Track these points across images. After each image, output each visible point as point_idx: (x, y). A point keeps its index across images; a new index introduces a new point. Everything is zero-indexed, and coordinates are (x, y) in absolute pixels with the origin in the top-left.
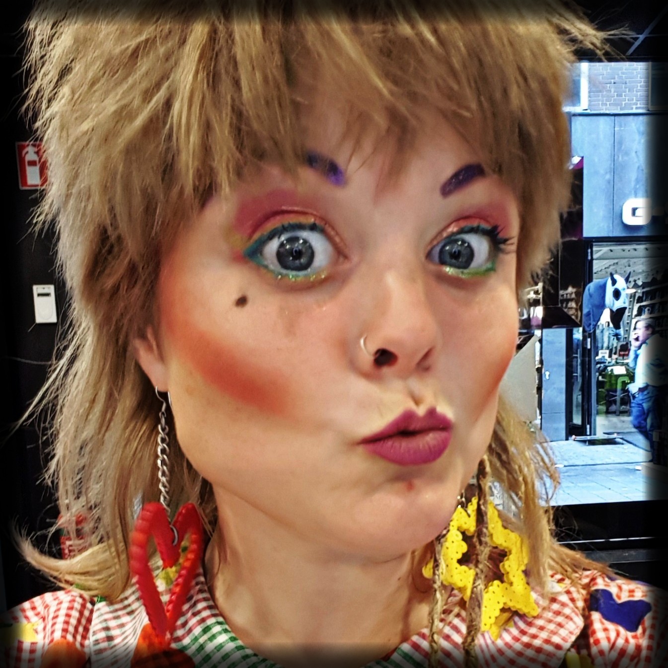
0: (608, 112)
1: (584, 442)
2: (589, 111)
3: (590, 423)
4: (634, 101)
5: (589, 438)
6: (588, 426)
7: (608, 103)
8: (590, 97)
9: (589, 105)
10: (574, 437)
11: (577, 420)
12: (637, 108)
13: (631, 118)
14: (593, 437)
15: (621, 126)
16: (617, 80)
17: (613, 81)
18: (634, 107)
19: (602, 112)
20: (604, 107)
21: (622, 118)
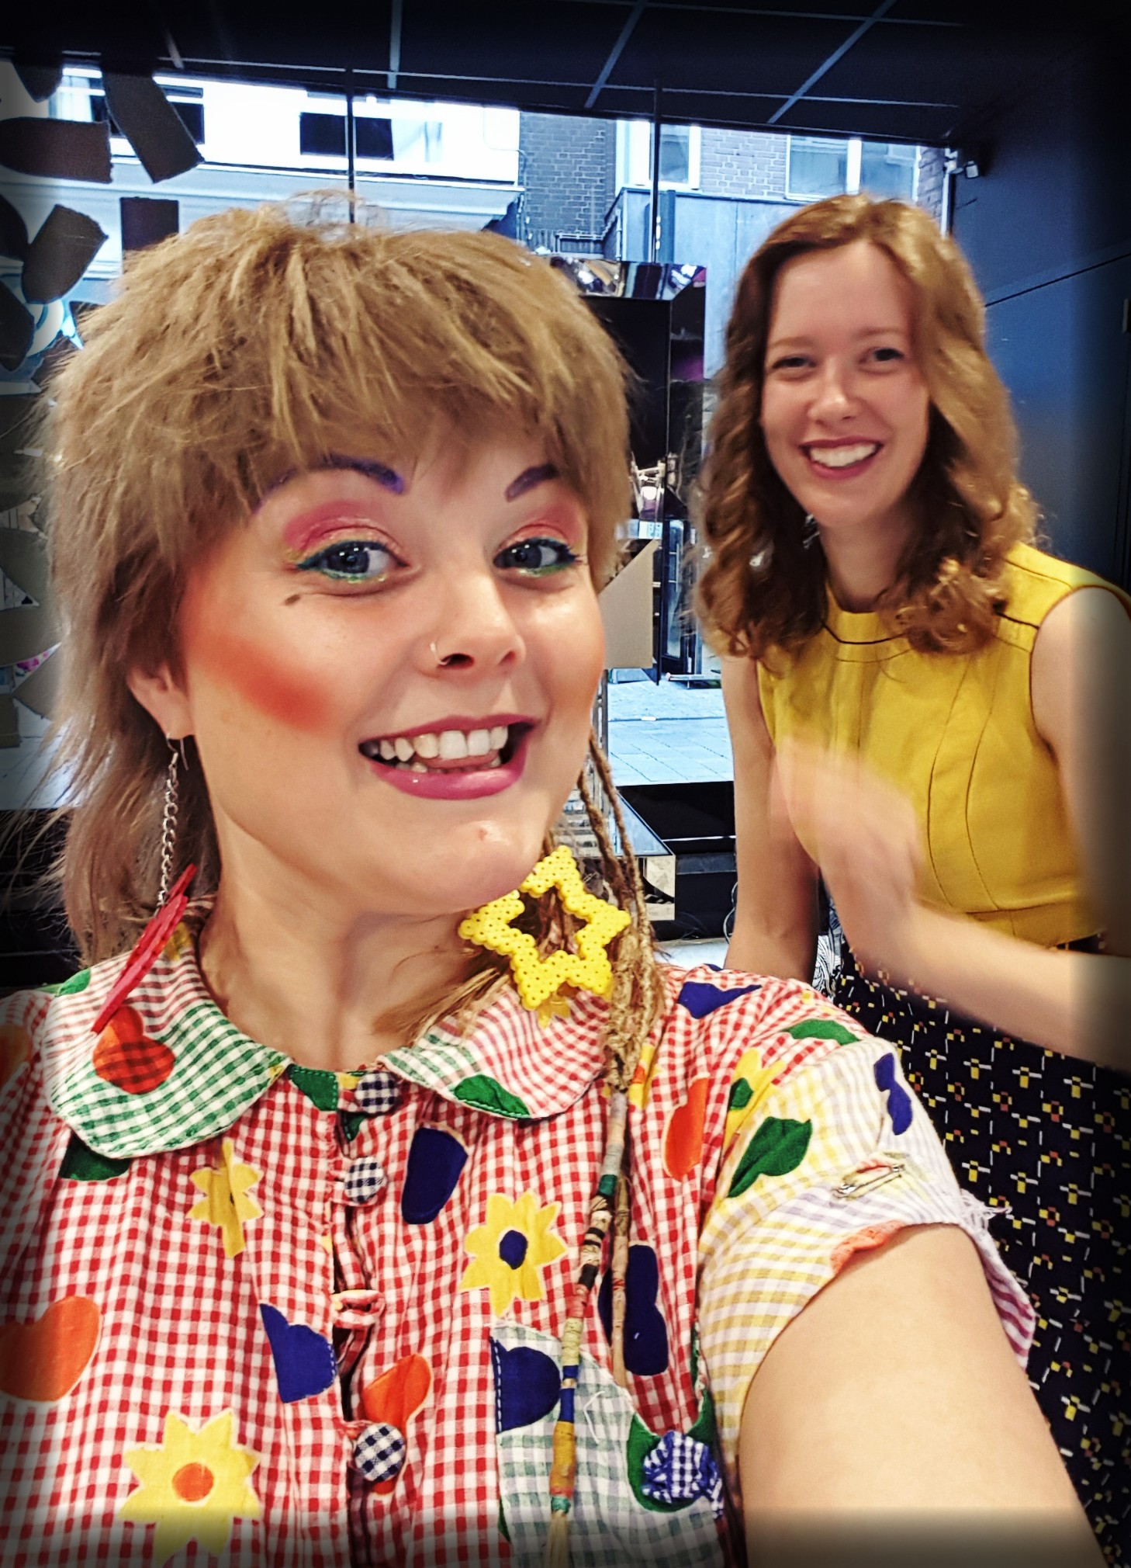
0: (727, 195)
1: (684, 683)
2: (700, 192)
3: (692, 655)
4: (765, 184)
5: (690, 677)
6: (690, 660)
7: (728, 182)
8: (702, 170)
9: (701, 183)
10: (668, 675)
11: (674, 650)
12: (769, 193)
13: (761, 206)
14: (696, 677)
15: (745, 218)
16: (741, 150)
17: (735, 151)
18: (766, 191)
19: (718, 195)
20: (723, 188)
21: (748, 205)
